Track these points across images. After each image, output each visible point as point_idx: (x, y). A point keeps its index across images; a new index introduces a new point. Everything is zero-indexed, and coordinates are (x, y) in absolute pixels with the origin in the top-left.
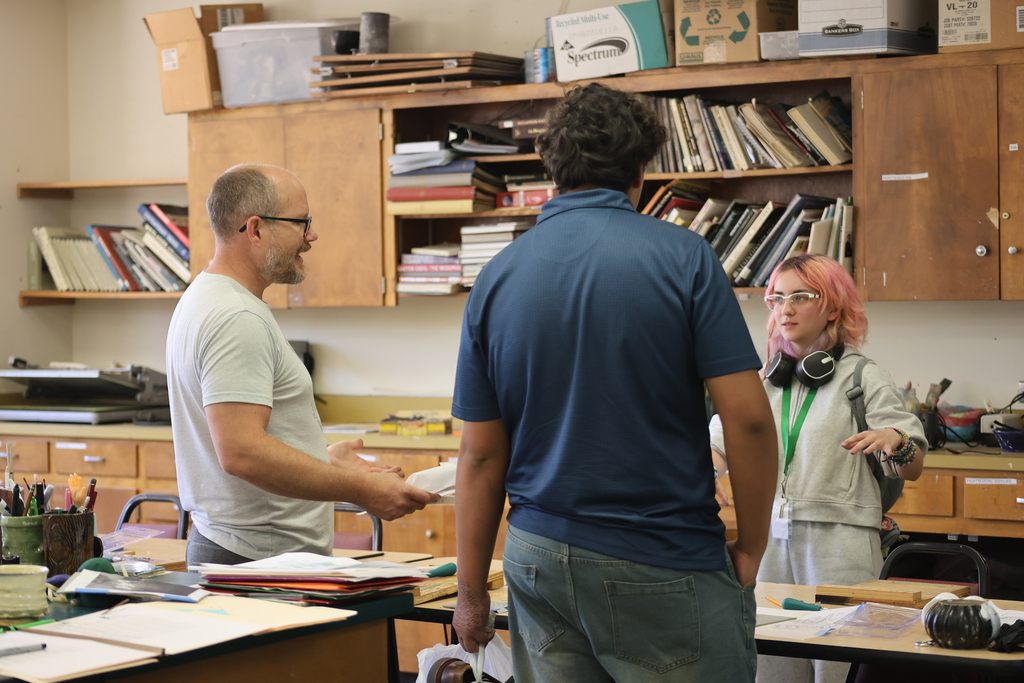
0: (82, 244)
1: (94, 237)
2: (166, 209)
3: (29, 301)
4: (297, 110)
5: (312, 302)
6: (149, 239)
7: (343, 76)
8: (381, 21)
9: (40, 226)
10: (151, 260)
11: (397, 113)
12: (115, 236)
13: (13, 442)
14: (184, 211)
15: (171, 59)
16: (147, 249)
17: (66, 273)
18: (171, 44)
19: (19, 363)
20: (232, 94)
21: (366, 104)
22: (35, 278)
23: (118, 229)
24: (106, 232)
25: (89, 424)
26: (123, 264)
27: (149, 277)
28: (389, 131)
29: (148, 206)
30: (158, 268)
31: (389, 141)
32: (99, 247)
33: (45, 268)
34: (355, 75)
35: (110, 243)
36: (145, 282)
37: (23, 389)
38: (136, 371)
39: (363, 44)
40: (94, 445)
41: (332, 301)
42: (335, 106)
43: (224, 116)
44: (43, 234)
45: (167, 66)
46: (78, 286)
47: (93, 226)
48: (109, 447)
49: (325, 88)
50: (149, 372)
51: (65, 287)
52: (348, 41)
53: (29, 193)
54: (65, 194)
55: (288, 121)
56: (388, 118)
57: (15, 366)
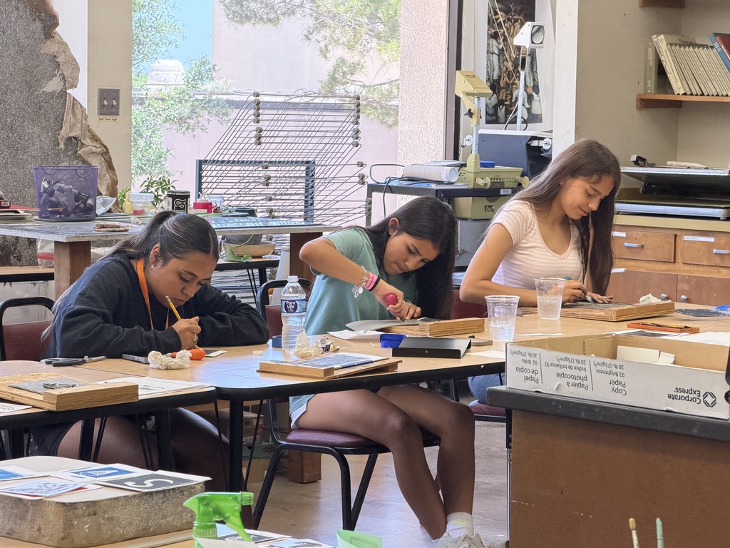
0: (703, 52)
1: (716, 45)
3: (645, 104)
9: (659, 34)
13: (635, 233)
17: (683, 77)
19: (640, 161)
22: (651, 83)
24: (727, 41)
25: (718, 219)
32: (721, 54)
33: (661, 72)
37: (640, 185)
40: (722, 239)
44: (661, 41)
46: (696, 90)
47: (716, 35)
51: (682, 92)
53: (648, 2)
54: (678, 6)
57: (636, 163)
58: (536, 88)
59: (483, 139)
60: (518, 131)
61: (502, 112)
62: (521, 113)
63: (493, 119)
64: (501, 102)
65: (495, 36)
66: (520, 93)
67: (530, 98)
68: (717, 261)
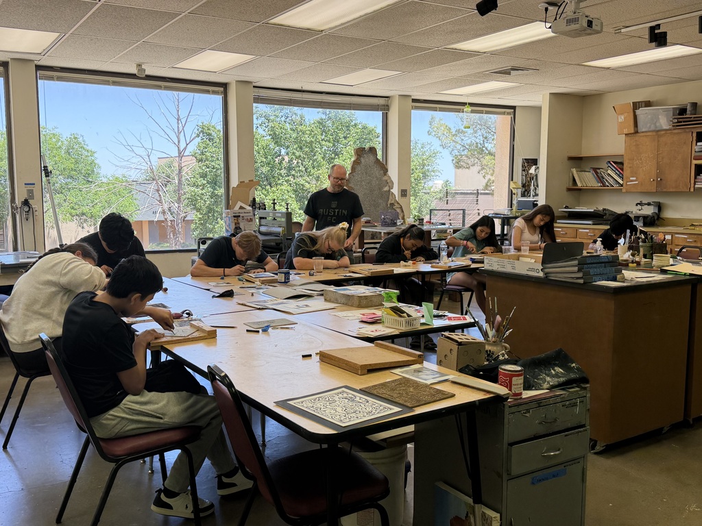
0: (587, 173)
1: (591, 171)
2: (615, 163)
3: (569, 190)
4: (663, 132)
5: (665, 190)
6: (609, 172)
7: (681, 122)
8: (694, 105)
9: (573, 168)
10: (609, 178)
11: (697, 133)
12: (598, 171)
13: (564, 229)
14: (622, 163)
15: (621, 119)
16: (609, 175)
17: (581, 181)
18: (622, 114)
19: (566, 207)
20: (641, 128)
21: (687, 130)
22: (571, 183)
23: (599, 169)
24: (595, 170)
25: (590, 224)
26: (600, 179)
27: (609, 183)
28: (695, 138)
29: (609, 162)
30: (612, 180)
31: (694, 142)
32: (593, 174)
33: (574, 180)
34: (684, 122)
35: (597, 173)
36: (607, 184)
37: (567, 214)
38: (604, 210)
39: (688, 112)
40: (591, 231)
41: (671, 190)
42: (676, 131)
43: (638, 135)
44: (574, 170)
45: (620, 120)
46: (585, 185)
47: (590, 168)
48: (597, 231)
49: (673, 126)
50: (608, 210)
51: (581, 186)
52: (683, 111)
53: (570, 158)
54: (580, 159)
55: (659, 136)
56: (695, 135)
57: (565, 208)
58: (537, 186)
59: (519, 202)
60: (531, 199)
61: (526, 193)
62: (532, 193)
63: (523, 195)
64: (526, 190)
65: (524, 170)
66: (532, 188)
67: (535, 189)
68: (590, 237)
